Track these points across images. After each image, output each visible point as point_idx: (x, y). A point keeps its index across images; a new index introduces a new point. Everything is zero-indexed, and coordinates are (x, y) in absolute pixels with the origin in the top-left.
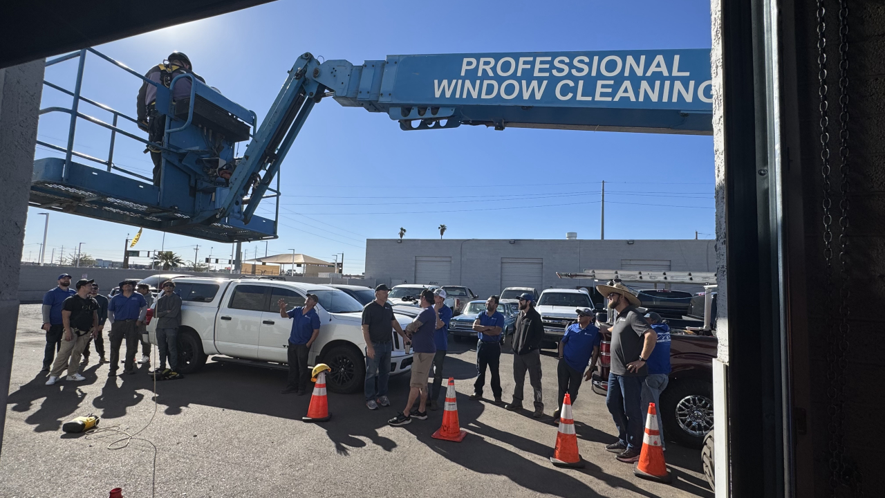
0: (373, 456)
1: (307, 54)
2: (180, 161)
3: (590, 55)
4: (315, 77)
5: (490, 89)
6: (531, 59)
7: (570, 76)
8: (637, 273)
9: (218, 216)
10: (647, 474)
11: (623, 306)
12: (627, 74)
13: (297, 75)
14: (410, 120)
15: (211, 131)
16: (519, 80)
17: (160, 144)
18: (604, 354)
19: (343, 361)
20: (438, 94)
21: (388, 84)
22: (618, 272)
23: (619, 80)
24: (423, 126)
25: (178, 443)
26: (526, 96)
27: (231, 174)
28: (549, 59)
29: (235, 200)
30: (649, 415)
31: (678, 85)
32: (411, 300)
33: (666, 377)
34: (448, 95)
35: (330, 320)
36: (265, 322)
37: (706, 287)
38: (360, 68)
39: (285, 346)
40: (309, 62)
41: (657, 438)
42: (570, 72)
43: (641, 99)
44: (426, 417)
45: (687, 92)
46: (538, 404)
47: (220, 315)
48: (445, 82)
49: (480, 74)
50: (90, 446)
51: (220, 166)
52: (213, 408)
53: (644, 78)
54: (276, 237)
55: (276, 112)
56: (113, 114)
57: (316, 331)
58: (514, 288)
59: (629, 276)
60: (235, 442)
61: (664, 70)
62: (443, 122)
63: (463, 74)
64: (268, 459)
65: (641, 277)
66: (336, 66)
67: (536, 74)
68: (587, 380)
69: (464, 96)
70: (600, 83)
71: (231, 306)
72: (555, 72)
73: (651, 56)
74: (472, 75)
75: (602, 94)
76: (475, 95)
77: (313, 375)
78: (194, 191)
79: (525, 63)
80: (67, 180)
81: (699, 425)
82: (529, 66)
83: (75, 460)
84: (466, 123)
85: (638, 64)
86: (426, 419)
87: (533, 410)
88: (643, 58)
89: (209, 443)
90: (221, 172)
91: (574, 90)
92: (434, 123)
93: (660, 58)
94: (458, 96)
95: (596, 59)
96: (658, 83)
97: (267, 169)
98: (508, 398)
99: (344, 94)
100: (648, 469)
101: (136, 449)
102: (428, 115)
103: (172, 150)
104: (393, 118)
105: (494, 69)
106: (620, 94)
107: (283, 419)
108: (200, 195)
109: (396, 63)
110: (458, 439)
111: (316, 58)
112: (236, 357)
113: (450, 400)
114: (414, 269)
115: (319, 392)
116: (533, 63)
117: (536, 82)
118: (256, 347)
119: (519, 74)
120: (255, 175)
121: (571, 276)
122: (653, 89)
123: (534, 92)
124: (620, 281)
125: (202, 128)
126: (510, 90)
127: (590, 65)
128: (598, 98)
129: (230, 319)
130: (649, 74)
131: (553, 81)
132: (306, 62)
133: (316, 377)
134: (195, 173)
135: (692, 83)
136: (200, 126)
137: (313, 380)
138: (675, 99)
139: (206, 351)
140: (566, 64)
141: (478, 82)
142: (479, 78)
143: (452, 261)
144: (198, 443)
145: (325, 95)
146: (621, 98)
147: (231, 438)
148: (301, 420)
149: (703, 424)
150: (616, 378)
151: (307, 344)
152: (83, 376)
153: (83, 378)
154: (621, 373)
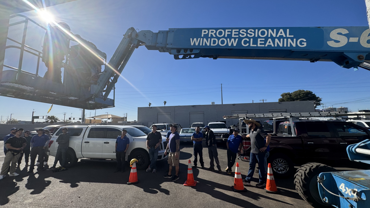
0: (163, 197)
1: (132, 28)
3: (254, 29)
4: (136, 37)
5: (214, 42)
6: (231, 30)
7: (247, 37)
8: (253, 114)
9: (93, 97)
10: (271, 191)
11: (254, 127)
12: (269, 36)
13: (128, 36)
14: (179, 55)
16: (226, 38)
18: (244, 146)
19: (140, 156)
20: (192, 44)
21: (170, 39)
22: (247, 115)
23: (267, 38)
24: (184, 58)
25: (72, 202)
26: (230, 45)
27: (98, 79)
28: (238, 30)
29: (100, 90)
30: (268, 168)
31: (289, 40)
32: (160, 130)
34: (197, 44)
35: (134, 140)
36: (105, 143)
37: (274, 118)
38: (157, 34)
39: (114, 152)
40: (133, 31)
41: (273, 177)
42: (247, 35)
43: (276, 45)
45: (293, 43)
47: (84, 141)
48: (195, 39)
49: (210, 36)
51: (92, 75)
52: (85, 182)
53: (276, 37)
54: (114, 106)
55: (119, 52)
57: (128, 145)
58: (196, 123)
59: (251, 116)
60: (99, 198)
63: (202, 36)
64: (117, 205)
65: (255, 116)
66: (145, 33)
67: (233, 36)
69: (204, 45)
70: (259, 40)
71: (89, 137)
72: (240, 35)
73: (278, 30)
74: (206, 36)
75: (261, 44)
76: (208, 44)
79: (228, 32)
80: (18, 81)
81: (281, 169)
82: (230, 33)
85: (273, 32)
88: (275, 30)
89: (87, 200)
90: (93, 78)
91: (249, 42)
92: (189, 56)
93: (281, 30)
94: (201, 45)
95: (257, 30)
96: (282, 40)
98: (207, 165)
99: (150, 45)
100: (270, 189)
102: (189, 52)
104: (171, 54)
105: (215, 34)
106: (267, 44)
107: (118, 184)
109: (173, 31)
110: (195, 185)
111: (135, 29)
112: (91, 159)
113: (190, 169)
114: (157, 118)
115: (134, 171)
116: (231, 32)
117: (233, 39)
118: (101, 153)
119: (226, 36)
121: (230, 117)
122: (280, 42)
123: (233, 43)
124: (248, 118)
126: (223, 42)
127: (255, 32)
128: (259, 45)
129: (88, 142)
130: (278, 36)
131: (240, 39)
132: (132, 31)
133: (132, 165)
135: (295, 40)
137: (131, 166)
138: (289, 46)
139: (77, 157)
140: (245, 32)
141: (209, 39)
142: (209, 38)
143: (171, 114)
144: (82, 201)
145: (140, 45)
146: (268, 45)
147: (97, 196)
148: (127, 184)
149: (282, 169)
150: (254, 155)
151: (125, 151)
152: (17, 173)
153: (18, 175)
154: (257, 153)
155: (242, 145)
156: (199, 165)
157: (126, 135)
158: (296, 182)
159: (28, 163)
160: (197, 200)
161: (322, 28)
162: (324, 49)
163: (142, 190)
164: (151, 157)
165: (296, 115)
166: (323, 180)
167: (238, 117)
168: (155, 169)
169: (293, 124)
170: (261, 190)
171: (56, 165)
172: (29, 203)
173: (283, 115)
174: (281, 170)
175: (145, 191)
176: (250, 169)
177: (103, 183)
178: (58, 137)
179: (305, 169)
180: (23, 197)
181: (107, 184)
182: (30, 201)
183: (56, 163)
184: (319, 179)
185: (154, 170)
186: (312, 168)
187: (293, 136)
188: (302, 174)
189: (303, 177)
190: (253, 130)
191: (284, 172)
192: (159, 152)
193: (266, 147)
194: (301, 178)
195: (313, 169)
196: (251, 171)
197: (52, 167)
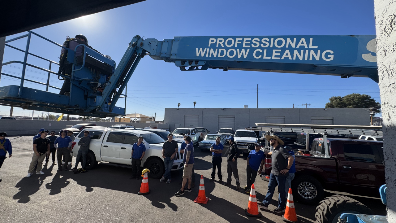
0: (168, 213)
1: (137, 36)
2: (80, 84)
3: (270, 38)
4: (141, 46)
5: (222, 53)
6: (241, 39)
7: (260, 47)
8: (280, 128)
9: (97, 110)
10: (289, 220)
11: (277, 145)
12: (287, 46)
13: (133, 45)
14: (185, 67)
15: (94, 70)
16: (236, 49)
17: (69, 77)
19: (155, 164)
20: (198, 55)
21: (175, 49)
22: (272, 128)
23: (284, 49)
24: (191, 69)
25: (81, 209)
26: (239, 56)
27: (103, 90)
28: (250, 39)
29: (105, 102)
30: (289, 194)
31: (312, 52)
33: (294, 174)
34: (203, 55)
35: (150, 147)
36: (122, 148)
38: (162, 43)
40: (139, 39)
41: (293, 204)
42: (260, 45)
43: (294, 58)
44: (191, 191)
45: (317, 55)
46: (238, 183)
47: (103, 145)
48: (201, 49)
49: (217, 46)
50: (41, 211)
51: (98, 86)
52: (99, 188)
53: (295, 48)
54: (125, 115)
55: (123, 62)
56: (49, 62)
57: (144, 152)
58: (224, 128)
60: (107, 207)
61: (305, 45)
62: (200, 68)
63: (209, 46)
65: (282, 131)
66: (151, 41)
67: (244, 46)
68: (259, 174)
69: (210, 56)
70: (274, 51)
71: (108, 141)
72: (253, 45)
73: (299, 38)
74: (214, 46)
75: (276, 56)
76: (215, 56)
77: (142, 174)
78: (86, 97)
79: (239, 41)
80: (21, 96)
81: (307, 194)
82: (240, 43)
83: (32, 220)
84: (211, 67)
85: (293, 42)
86: (191, 192)
87: (236, 185)
88: (295, 39)
89: (95, 208)
90: (99, 89)
91: (262, 54)
92: (196, 68)
93: (303, 39)
94: (207, 56)
95: (272, 39)
96: (302, 51)
97: (119, 88)
98: (225, 179)
99: (155, 54)
100: (289, 218)
101: (62, 212)
102: (193, 64)
103: (75, 79)
104: (177, 66)
105: (224, 44)
106: (284, 56)
107: (129, 193)
108: (89, 99)
109: (178, 40)
110: (205, 203)
111: (141, 37)
112: (110, 162)
113: (202, 185)
114: (184, 120)
115: (145, 181)
116: (242, 41)
117: (244, 50)
118: (119, 159)
119: (236, 46)
120: (114, 91)
122: (300, 54)
123: (243, 54)
124: (273, 132)
125: (90, 69)
126: (232, 53)
127: (270, 42)
128: (273, 58)
129: (107, 146)
130: (298, 47)
131: (252, 50)
132: (137, 39)
133: (144, 174)
134: (87, 89)
135: (319, 52)
136: (89, 68)
137: (142, 176)
138: (311, 59)
139: (97, 160)
140: (258, 42)
141: (217, 50)
142: (217, 48)
143: (199, 117)
144: (90, 208)
145: (146, 55)
146: (285, 58)
147: (106, 205)
148: (137, 194)
149: (309, 194)
150: (274, 176)
151: (141, 159)
152: (43, 172)
153: (43, 173)
154: (277, 174)
155: (265, 162)
156: (217, 178)
157: (143, 141)
158: (317, 215)
159: (55, 162)
160: (203, 222)
161: (357, 37)
162: (357, 64)
163: (150, 202)
164: (166, 166)
165: (332, 132)
166: (345, 222)
167: (262, 130)
168: (170, 179)
169: (328, 143)
170: (278, 217)
171: (77, 167)
172: (45, 205)
173: (316, 131)
174: (308, 196)
175: (153, 204)
176: (268, 192)
177: (115, 191)
178: (80, 139)
179: (329, 203)
180: (42, 198)
181: (118, 192)
182: (46, 202)
183: (77, 164)
184: (341, 220)
185: (168, 180)
186: (338, 203)
187: (326, 157)
188: (324, 209)
189: (325, 212)
190: (275, 148)
191: (311, 197)
192: (175, 161)
193: (288, 169)
194: (323, 213)
195: (338, 205)
196: (269, 194)
197: (74, 168)
